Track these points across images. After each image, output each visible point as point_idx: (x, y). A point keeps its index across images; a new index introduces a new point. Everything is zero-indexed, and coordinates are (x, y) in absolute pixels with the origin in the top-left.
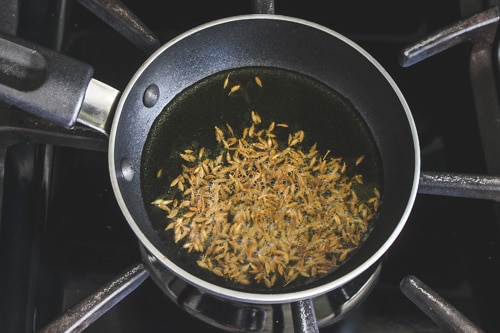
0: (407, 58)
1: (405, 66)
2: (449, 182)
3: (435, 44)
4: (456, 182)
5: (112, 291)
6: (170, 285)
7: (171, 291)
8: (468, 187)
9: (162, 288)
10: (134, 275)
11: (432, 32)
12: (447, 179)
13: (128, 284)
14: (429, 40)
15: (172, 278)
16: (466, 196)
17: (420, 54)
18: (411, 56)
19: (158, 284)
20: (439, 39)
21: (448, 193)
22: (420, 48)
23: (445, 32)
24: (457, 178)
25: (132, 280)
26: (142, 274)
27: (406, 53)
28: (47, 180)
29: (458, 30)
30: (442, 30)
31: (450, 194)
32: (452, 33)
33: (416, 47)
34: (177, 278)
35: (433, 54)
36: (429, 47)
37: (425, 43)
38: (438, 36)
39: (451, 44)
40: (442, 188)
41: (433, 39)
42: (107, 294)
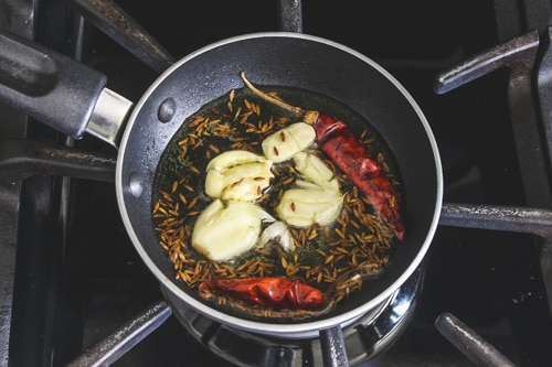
0: (442, 85)
1: (440, 92)
2: (487, 215)
3: (472, 70)
4: (494, 214)
5: (133, 330)
6: (194, 324)
7: (195, 330)
8: (507, 219)
9: (186, 326)
10: (156, 314)
11: (468, 57)
12: (485, 211)
13: (150, 322)
14: (465, 66)
15: (196, 316)
16: (504, 229)
17: (455, 81)
18: (447, 82)
19: (182, 322)
20: (475, 64)
21: (485, 226)
22: (456, 74)
23: (482, 57)
24: (495, 210)
25: (154, 319)
26: (165, 312)
27: (441, 80)
28: (64, 213)
29: (496, 55)
30: (479, 54)
31: (487, 228)
32: (489, 58)
33: (451, 73)
34: (201, 316)
35: (470, 80)
36: (465, 72)
37: (460, 68)
38: (474, 61)
39: (488, 70)
40: (479, 221)
41: (469, 65)
42: (128, 334)
